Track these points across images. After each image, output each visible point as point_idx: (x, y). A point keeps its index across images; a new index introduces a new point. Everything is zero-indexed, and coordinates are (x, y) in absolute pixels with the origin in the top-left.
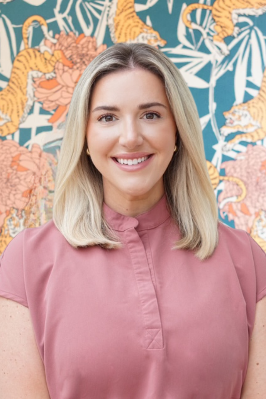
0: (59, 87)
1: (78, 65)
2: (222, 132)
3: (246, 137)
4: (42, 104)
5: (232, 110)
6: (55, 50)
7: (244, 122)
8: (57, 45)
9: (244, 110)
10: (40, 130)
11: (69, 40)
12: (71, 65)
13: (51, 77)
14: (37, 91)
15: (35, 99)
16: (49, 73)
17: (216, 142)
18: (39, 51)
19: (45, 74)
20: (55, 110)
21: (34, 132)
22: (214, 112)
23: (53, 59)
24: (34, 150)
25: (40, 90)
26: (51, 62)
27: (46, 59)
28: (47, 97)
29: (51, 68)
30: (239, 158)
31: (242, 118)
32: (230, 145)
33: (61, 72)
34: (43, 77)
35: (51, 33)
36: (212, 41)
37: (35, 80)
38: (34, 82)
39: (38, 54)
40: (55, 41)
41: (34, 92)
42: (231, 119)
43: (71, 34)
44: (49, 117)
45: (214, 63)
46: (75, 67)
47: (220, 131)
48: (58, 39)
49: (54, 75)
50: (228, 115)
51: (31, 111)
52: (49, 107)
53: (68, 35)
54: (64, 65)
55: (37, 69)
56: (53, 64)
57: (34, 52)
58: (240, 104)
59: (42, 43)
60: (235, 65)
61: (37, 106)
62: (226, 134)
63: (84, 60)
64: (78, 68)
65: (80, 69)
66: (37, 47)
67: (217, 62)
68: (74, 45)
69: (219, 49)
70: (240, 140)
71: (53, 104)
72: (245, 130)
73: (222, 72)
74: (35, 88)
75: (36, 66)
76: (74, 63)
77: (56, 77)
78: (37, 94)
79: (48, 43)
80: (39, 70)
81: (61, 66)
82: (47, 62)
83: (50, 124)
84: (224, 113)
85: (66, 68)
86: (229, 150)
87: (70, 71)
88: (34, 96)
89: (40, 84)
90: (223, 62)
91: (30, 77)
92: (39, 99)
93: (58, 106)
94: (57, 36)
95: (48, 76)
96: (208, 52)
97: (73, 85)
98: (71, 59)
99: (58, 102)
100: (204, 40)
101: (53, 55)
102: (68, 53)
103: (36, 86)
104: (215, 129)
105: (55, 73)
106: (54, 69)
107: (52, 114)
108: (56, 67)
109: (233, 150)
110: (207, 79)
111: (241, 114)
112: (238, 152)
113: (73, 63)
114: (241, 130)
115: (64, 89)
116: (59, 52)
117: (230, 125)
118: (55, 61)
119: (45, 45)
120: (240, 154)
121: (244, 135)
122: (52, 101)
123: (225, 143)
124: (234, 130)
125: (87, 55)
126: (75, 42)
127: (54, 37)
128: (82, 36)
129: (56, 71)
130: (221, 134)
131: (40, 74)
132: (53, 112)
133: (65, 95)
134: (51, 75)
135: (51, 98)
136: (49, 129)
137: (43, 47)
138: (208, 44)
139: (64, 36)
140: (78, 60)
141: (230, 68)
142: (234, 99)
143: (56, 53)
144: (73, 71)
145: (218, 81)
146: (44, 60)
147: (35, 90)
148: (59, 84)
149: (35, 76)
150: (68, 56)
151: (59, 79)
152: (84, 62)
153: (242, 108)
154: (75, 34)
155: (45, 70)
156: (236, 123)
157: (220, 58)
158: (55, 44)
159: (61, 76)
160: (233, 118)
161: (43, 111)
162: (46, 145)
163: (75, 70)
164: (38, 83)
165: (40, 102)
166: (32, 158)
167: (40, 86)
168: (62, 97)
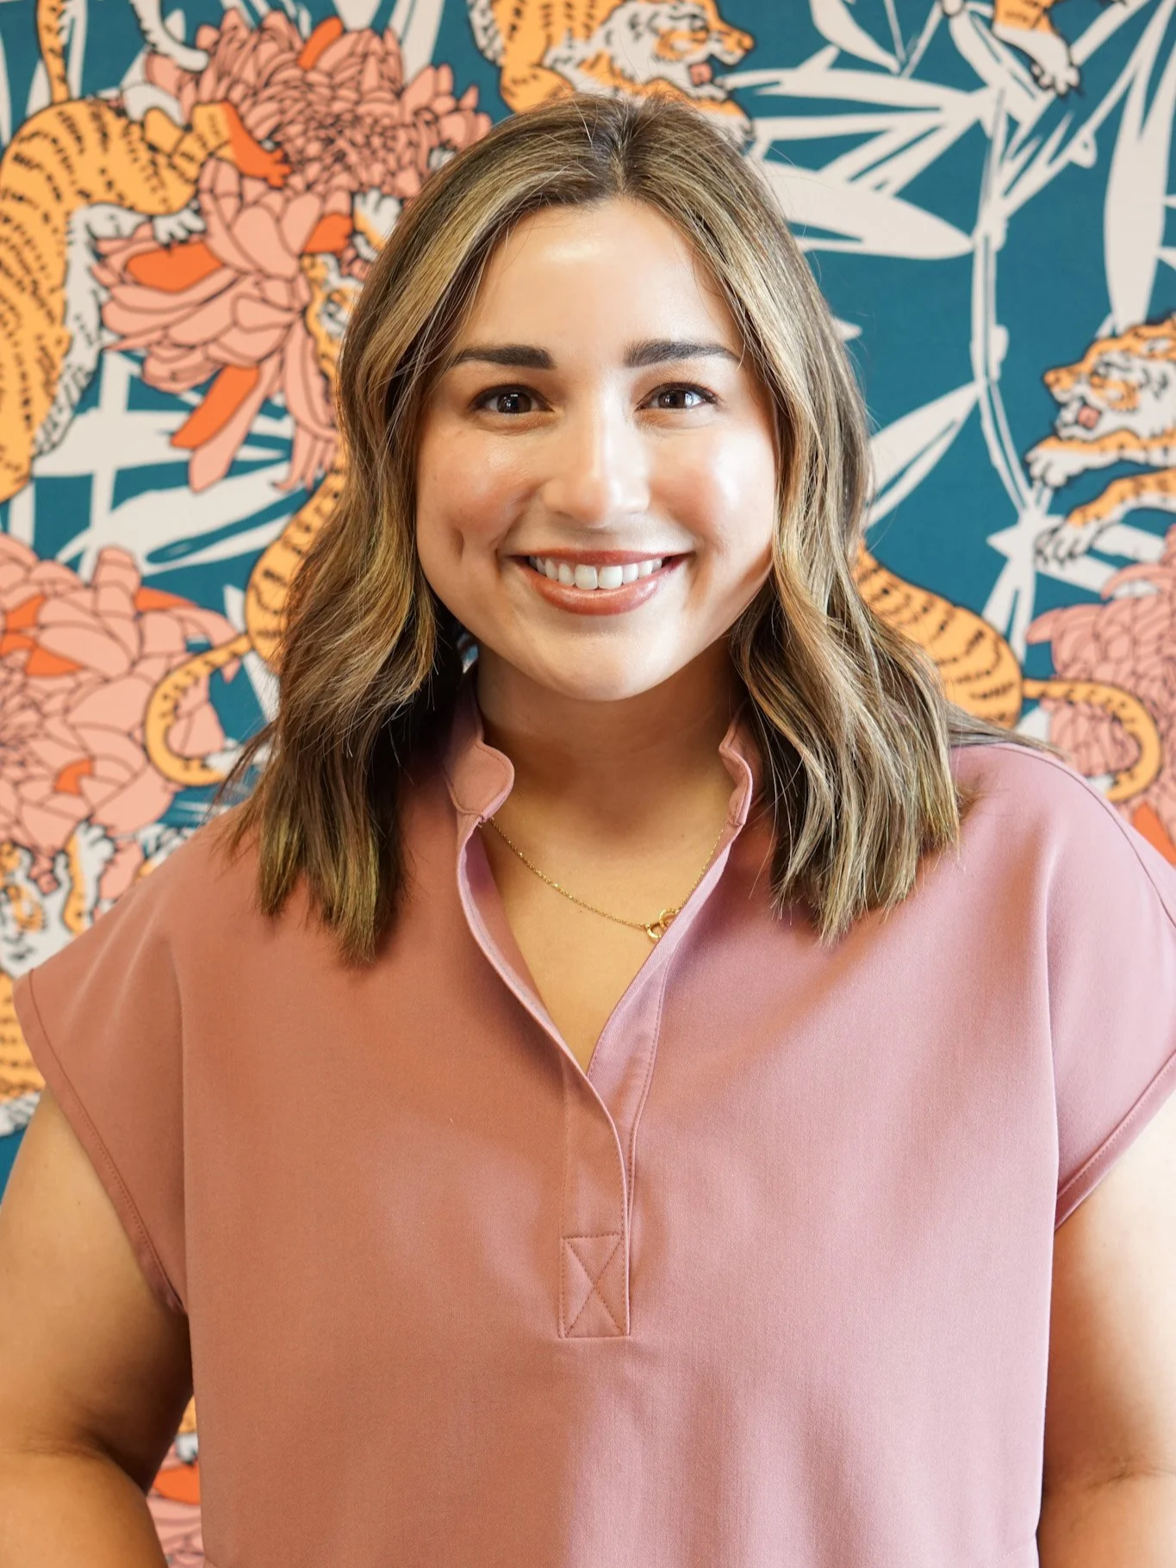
0: (223, 277)
1: (313, 170)
2: (1036, 470)
3: (1163, 487)
4: (141, 361)
5: (1092, 359)
6: (198, 103)
7: (1152, 415)
8: (208, 81)
9: (1152, 355)
10: (131, 483)
11: (268, 49)
12: (276, 172)
13: (181, 234)
14: (113, 299)
15: (108, 338)
16: (169, 213)
17: (1008, 516)
18: (121, 112)
19: (151, 218)
20: (203, 389)
21: (102, 492)
22: (995, 373)
23: (190, 145)
24: (106, 574)
25: (128, 294)
26: (178, 160)
27: (153, 148)
28: (166, 327)
29: (179, 192)
30: (1123, 592)
31: (1145, 398)
32: (1077, 531)
33: (229, 205)
34: (145, 231)
35: (177, 21)
36: (989, 23)
37: (105, 247)
38: (100, 257)
39: (115, 125)
40: (196, 60)
41: (100, 308)
42: (1085, 403)
43: (276, 21)
44: (175, 420)
45: (996, 131)
46: (297, 181)
47: (1026, 466)
48: (211, 52)
49: (196, 224)
50: (1066, 386)
51: (89, 396)
52: (174, 377)
53: (260, 27)
54: (242, 176)
55: (112, 196)
56: (191, 170)
57: (96, 117)
58: (1134, 331)
59: (135, 72)
60: (1107, 138)
61: (118, 373)
62: (1057, 477)
63: (341, 144)
64: (309, 187)
65: (320, 188)
66: (110, 94)
67: (1013, 124)
68: (292, 73)
69: (1027, 60)
70: (1132, 503)
71: (196, 357)
72: (1157, 458)
73: (1041, 174)
74: (107, 288)
75: (110, 185)
76: (292, 163)
77: (204, 232)
78: (113, 314)
79: (166, 73)
80: (120, 201)
81: (227, 179)
82: (162, 160)
83: (180, 455)
84: (1050, 377)
85: (253, 189)
86: (1071, 555)
87: (275, 200)
88: (102, 324)
89: (126, 267)
90: (1044, 127)
91: (81, 236)
92: (123, 337)
93: (220, 369)
94: (207, 36)
95: (166, 227)
96: (966, 79)
97: (289, 267)
98: (278, 145)
99: (214, 351)
100: (946, 17)
101: (188, 128)
102: (261, 117)
103: (107, 277)
104: (1001, 456)
105: (198, 212)
106: (197, 194)
107: (191, 409)
108: (205, 183)
109: (1091, 552)
110: (965, 220)
111: (1135, 377)
112: (1121, 562)
113: (285, 159)
114: (1135, 454)
115: (246, 285)
116: (218, 111)
117: (1078, 431)
118: (200, 154)
119: (150, 80)
120: (1132, 572)
121: (1150, 480)
122: (192, 348)
123: (1055, 521)
124: (1098, 459)
125: (357, 120)
126: (296, 62)
127: (190, 43)
128: (331, 27)
129: (206, 200)
130: (1030, 481)
131: (128, 221)
132: (193, 398)
133: (252, 313)
134: (182, 225)
135: (180, 333)
136: (171, 476)
137: (137, 94)
138: (965, 36)
139: (243, 33)
140: (314, 149)
141: (1082, 152)
142: (1103, 306)
143: (201, 118)
144: (287, 201)
145: (1017, 222)
146: (144, 155)
147: (103, 296)
148: (224, 265)
149: (104, 228)
150: (261, 132)
151: (220, 243)
152: (340, 157)
153: (1143, 348)
154: (294, 22)
155: (151, 203)
156: (1109, 422)
157: (1029, 109)
158: (197, 76)
159: (229, 227)
160: (1094, 398)
161: (144, 396)
162: (155, 556)
163: (297, 194)
164: (116, 261)
165: (127, 353)
166: (96, 614)
167: (127, 276)
168: (235, 323)
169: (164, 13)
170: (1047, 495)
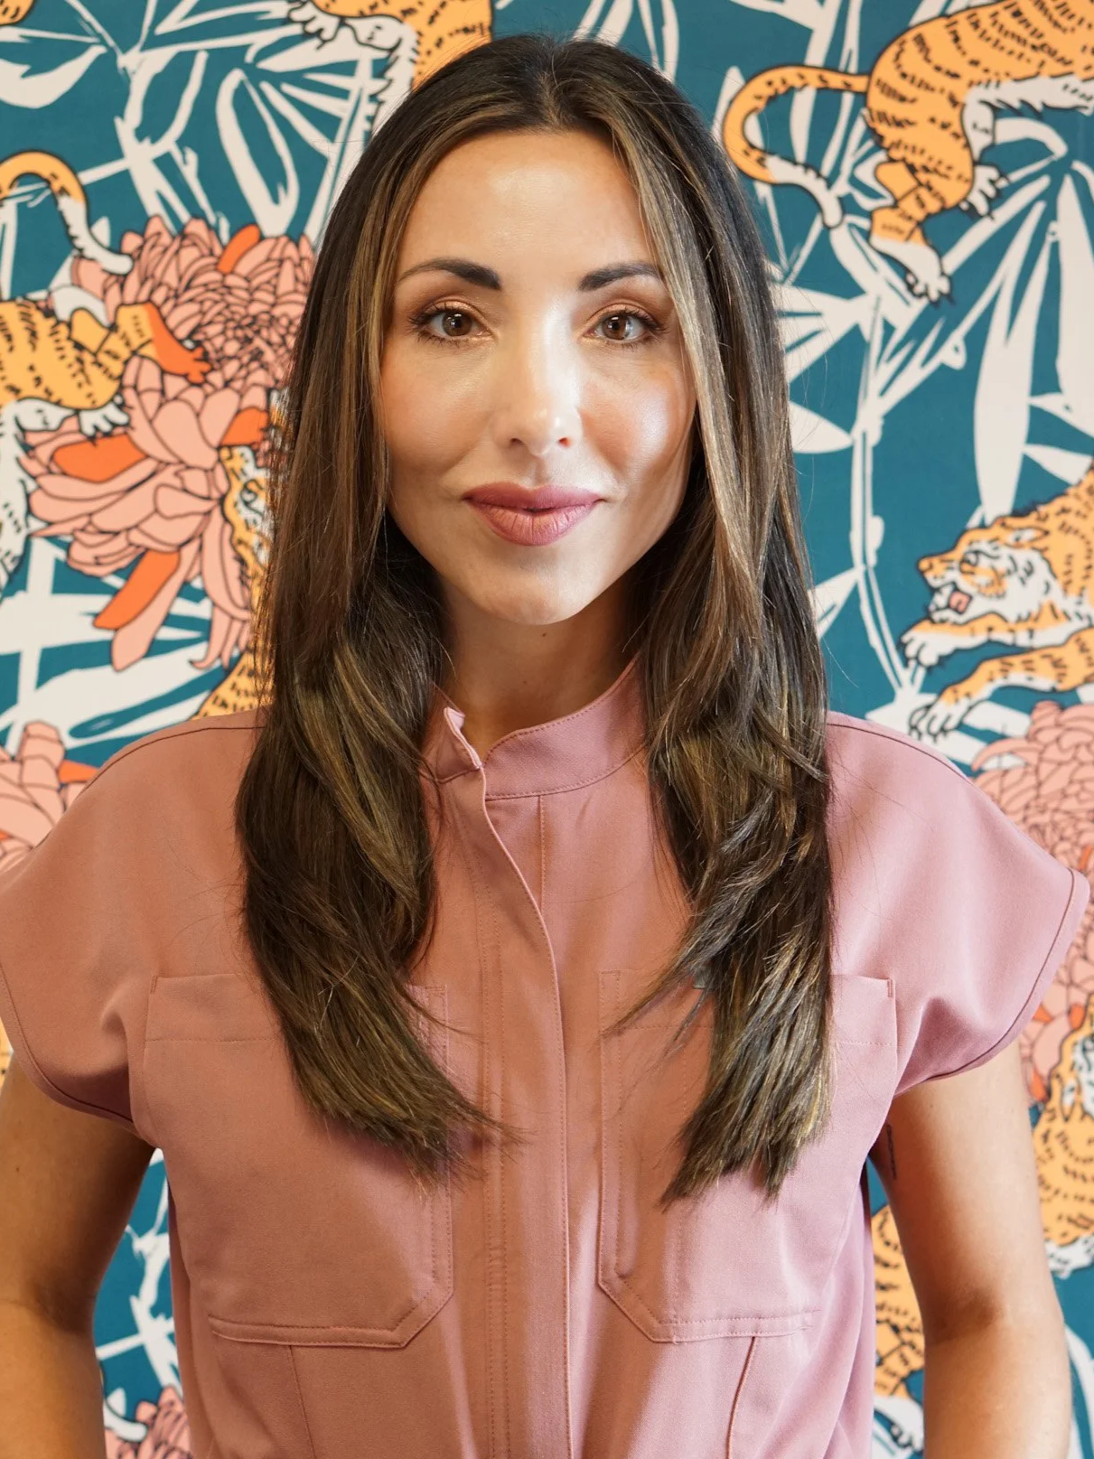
0: (148, 467)
1: (231, 368)
2: (911, 651)
3: (1029, 667)
4: (67, 547)
5: (963, 547)
6: (122, 304)
7: (1020, 599)
8: (133, 283)
9: (1018, 544)
10: (56, 661)
11: (189, 254)
12: (196, 370)
13: (106, 427)
14: (40, 487)
15: (35, 525)
16: (94, 408)
17: (885, 694)
18: (49, 313)
19: (77, 412)
20: (125, 573)
21: (29, 670)
22: (872, 560)
23: (115, 343)
24: (32, 747)
25: (54, 484)
26: (103, 358)
27: (79, 346)
28: (91, 515)
29: (105, 388)
30: (991, 765)
31: (1012, 583)
32: (948, 708)
33: (151, 400)
34: (71, 425)
35: (103, 228)
36: (867, 235)
37: (32, 439)
38: (28, 449)
39: (43, 325)
40: (121, 264)
41: (28, 496)
42: (956, 589)
43: (197, 228)
44: (98, 602)
45: (874, 337)
46: (216, 378)
47: (901, 647)
48: (135, 257)
49: (120, 418)
50: (939, 573)
51: (18, 578)
52: (97, 562)
53: (182, 233)
54: (163, 372)
55: (40, 392)
56: (116, 368)
57: (26, 317)
58: (1001, 521)
59: (63, 275)
60: (976, 343)
61: (44, 558)
62: (929, 658)
63: (258, 343)
64: (227, 384)
65: (238, 385)
66: (40, 295)
67: (889, 329)
68: (213, 276)
69: (902, 270)
70: (1000, 682)
71: (120, 543)
72: (1023, 640)
73: (915, 376)
74: (34, 478)
75: (38, 381)
76: (211, 361)
77: (128, 425)
78: (39, 501)
79: (92, 276)
80: (48, 396)
81: (150, 377)
82: (88, 358)
83: (105, 635)
84: (924, 564)
85: (174, 385)
86: (943, 730)
87: (195, 395)
88: (29, 511)
89: (52, 458)
90: (917, 332)
91: (10, 429)
92: (50, 524)
93: (143, 553)
94: (131, 242)
95: (90, 421)
96: (846, 287)
97: (208, 458)
98: (198, 344)
99: (136, 537)
100: (827, 229)
101: (113, 328)
102: (182, 318)
103: (35, 468)
104: (878, 638)
105: (122, 407)
106: (120, 390)
107: (115, 592)
108: (129, 380)
109: (962, 727)
110: (845, 419)
111: (1003, 565)
112: (990, 737)
113: (205, 358)
114: (1002, 636)
115: (167, 476)
116: (141, 312)
117: (949, 614)
118: (125, 353)
119: (77, 283)
120: (1000, 746)
121: (1016, 660)
122: (116, 534)
123: (929, 698)
125: (273, 321)
126: (216, 267)
127: (116, 249)
128: (248, 235)
129: (130, 395)
130: (905, 661)
131: (55, 415)
132: (116, 582)
133: (172, 502)
134: (106, 418)
135: (102, 521)
136: (94, 655)
137: (65, 297)
138: (845, 248)
139: (166, 239)
140: (232, 348)
141: (953, 355)
142: (972, 498)
143: (125, 318)
144: (207, 396)
145: (892, 420)
146: (71, 353)
147: (31, 485)
148: (147, 456)
149: (32, 422)
150: (182, 332)
151: (142, 436)
152: (257, 355)
153: (1010, 537)
154: (214, 229)
155: (78, 399)
156: (978, 606)
157: (904, 314)
158: (122, 279)
159: (150, 421)
160: (964, 583)
161: (69, 580)
162: (77, 732)
163: (216, 390)
164: (44, 453)
165: (53, 539)
166: (21, 786)
167: (55, 466)
168: (156, 511)
169: (90, 221)
170: (921, 673)
